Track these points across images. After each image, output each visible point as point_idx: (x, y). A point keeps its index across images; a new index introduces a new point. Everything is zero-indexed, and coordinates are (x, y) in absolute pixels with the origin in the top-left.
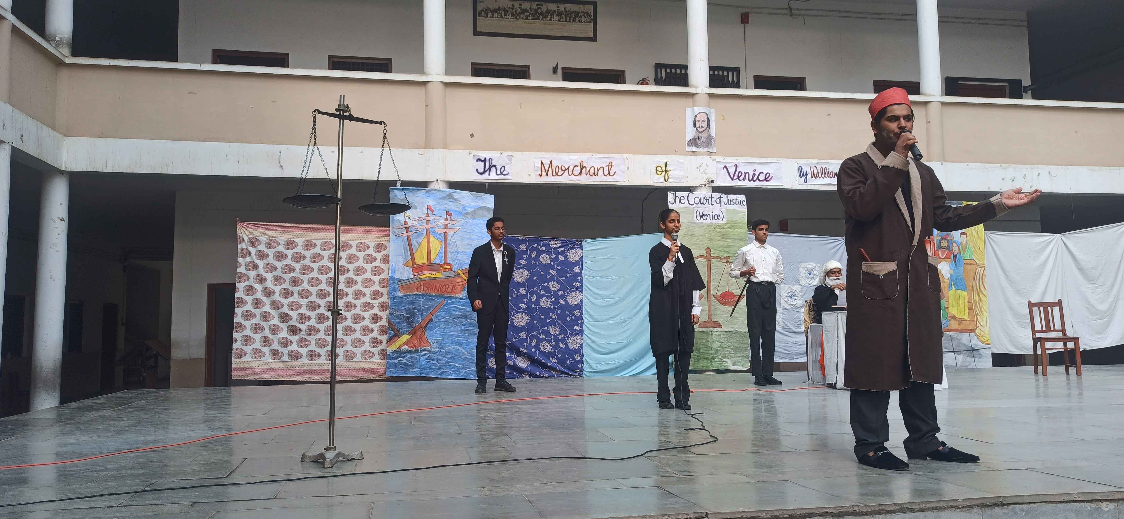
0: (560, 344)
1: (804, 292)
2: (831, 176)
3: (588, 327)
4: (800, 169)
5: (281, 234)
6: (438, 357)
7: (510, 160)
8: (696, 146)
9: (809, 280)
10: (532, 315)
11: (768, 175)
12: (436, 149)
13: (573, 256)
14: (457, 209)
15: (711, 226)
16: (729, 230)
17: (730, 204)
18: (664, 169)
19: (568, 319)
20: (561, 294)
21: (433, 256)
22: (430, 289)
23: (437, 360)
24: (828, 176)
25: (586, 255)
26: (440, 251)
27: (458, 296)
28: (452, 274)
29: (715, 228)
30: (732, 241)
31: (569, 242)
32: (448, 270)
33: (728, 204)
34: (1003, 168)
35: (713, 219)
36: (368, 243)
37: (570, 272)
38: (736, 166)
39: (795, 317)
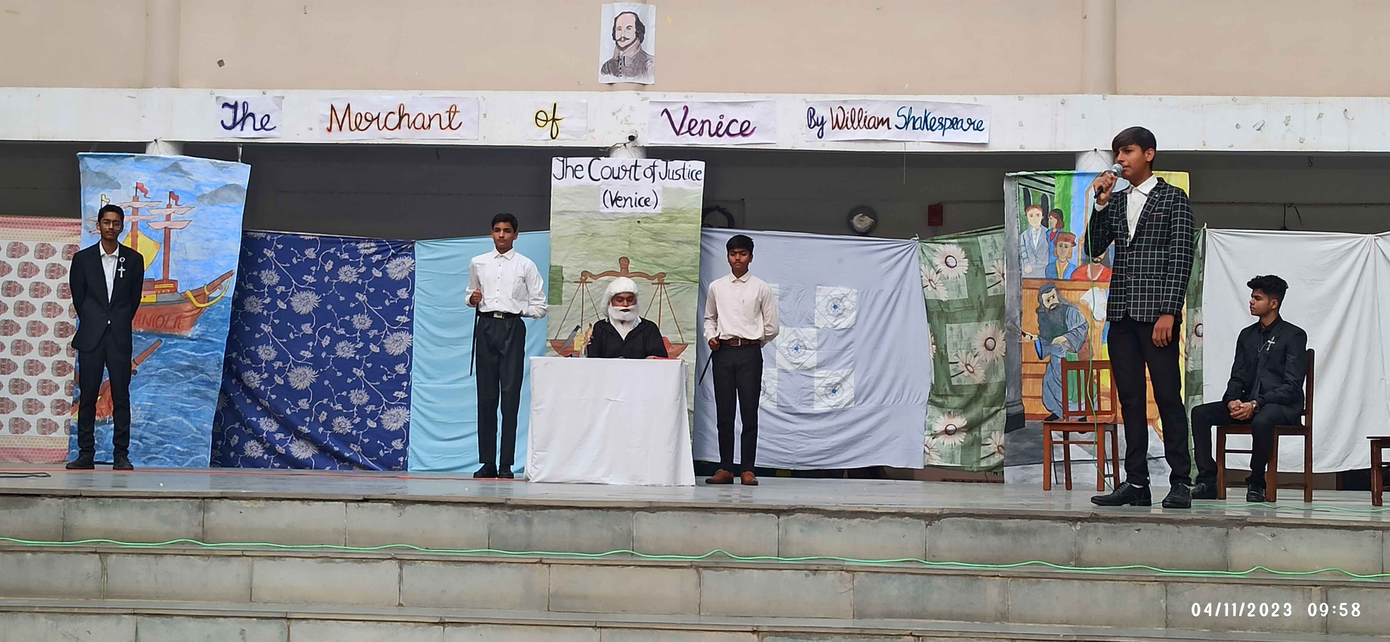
0: (368, 422)
1: (821, 342)
2: (871, 125)
3: (418, 394)
4: (811, 113)
7: (280, 106)
8: (615, 75)
9: (834, 319)
10: (321, 370)
11: (746, 125)
12: (157, 89)
13: (397, 269)
14: (188, 189)
15: (633, 218)
16: (668, 225)
17: (673, 179)
18: (550, 117)
19: (385, 378)
20: (375, 336)
24: (865, 125)
25: (421, 268)
26: (156, 259)
27: (186, 334)
28: (176, 297)
29: (639, 222)
30: (670, 245)
31: (387, 245)
32: (169, 291)
33: (667, 178)
34: (1239, 105)
35: (636, 206)
36: (53, 244)
37: (391, 297)
38: (686, 108)
39: (803, 385)
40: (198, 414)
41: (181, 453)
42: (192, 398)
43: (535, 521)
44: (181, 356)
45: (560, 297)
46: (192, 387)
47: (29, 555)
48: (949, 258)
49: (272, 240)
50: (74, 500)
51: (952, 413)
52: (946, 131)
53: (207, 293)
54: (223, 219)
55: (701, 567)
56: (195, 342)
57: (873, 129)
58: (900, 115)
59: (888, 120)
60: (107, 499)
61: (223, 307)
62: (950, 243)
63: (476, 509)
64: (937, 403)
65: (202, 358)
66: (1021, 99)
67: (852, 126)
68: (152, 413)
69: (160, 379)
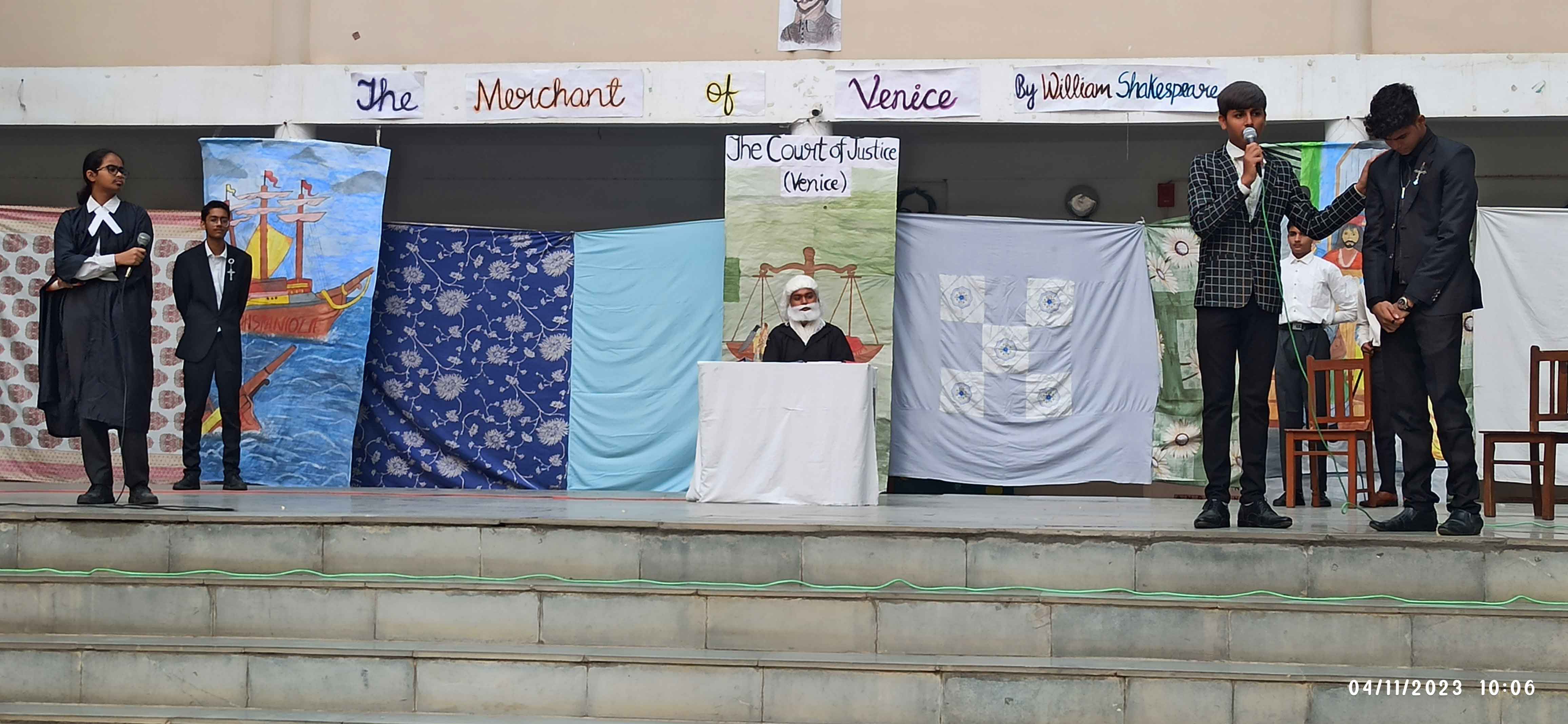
0: (523, 436)
1: (1034, 340)
2: (1089, 93)
3: (577, 404)
4: (1020, 81)
5: (29, 225)
6: (276, 450)
7: (422, 83)
8: (796, 41)
9: (1048, 315)
10: (471, 378)
11: (946, 95)
12: (286, 66)
13: (553, 264)
14: (321, 177)
15: (818, 203)
16: (858, 210)
17: (863, 158)
18: (724, 90)
19: (541, 386)
20: (530, 339)
21: (271, 266)
22: (264, 326)
23: (274, 455)
24: (1081, 93)
25: (581, 262)
26: (288, 255)
27: (322, 339)
28: (311, 297)
29: (825, 207)
30: (862, 233)
31: (542, 237)
32: (303, 291)
33: (857, 157)
34: (1515, 63)
35: (822, 189)
36: (174, 240)
37: (547, 296)
38: (877, 78)
39: (1012, 391)
40: (337, 427)
41: (319, 471)
42: (330, 410)
43: (691, 548)
44: (317, 364)
45: (737, 292)
46: (329, 398)
47: (130, 587)
48: (1179, 244)
49: (415, 233)
50: (181, 526)
51: (1184, 421)
52: (1174, 98)
53: (345, 293)
54: (361, 210)
55: (878, 599)
56: (332, 348)
57: (1092, 96)
58: (1121, 81)
59: (1108, 87)
60: (217, 526)
61: (363, 308)
62: (1181, 227)
63: (625, 535)
64: (1166, 409)
65: (341, 366)
66: (1260, 61)
67: (1067, 94)
68: (287, 427)
69: (294, 389)
